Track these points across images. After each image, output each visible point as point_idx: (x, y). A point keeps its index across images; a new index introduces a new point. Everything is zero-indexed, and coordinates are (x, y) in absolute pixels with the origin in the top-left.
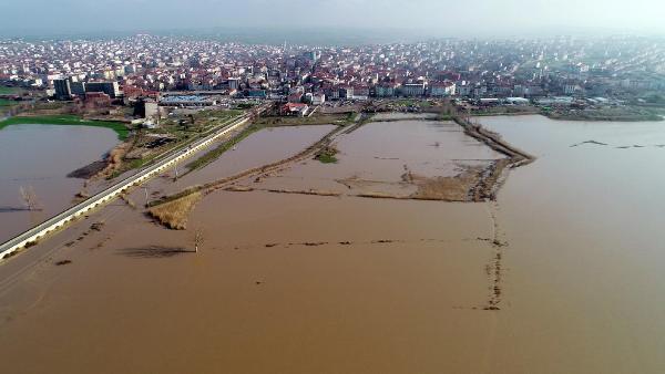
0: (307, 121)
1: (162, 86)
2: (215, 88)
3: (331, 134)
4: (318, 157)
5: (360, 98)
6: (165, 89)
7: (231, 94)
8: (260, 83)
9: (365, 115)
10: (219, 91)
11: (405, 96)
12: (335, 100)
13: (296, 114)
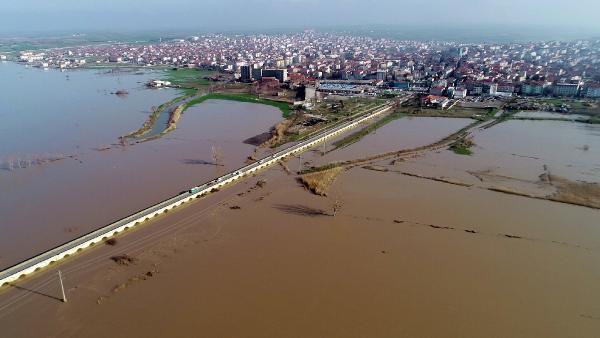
0: (446, 114)
1: (320, 74)
2: (364, 78)
3: (468, 127)
4: (453, 147)
5: (504, 94)
6: (322, 78)
7: (378, 84)
8: (405, 76)
9: (507, 112)
10: (367, 81)
11: (554, 96)
12: (476, 95)
13: (436, 106)
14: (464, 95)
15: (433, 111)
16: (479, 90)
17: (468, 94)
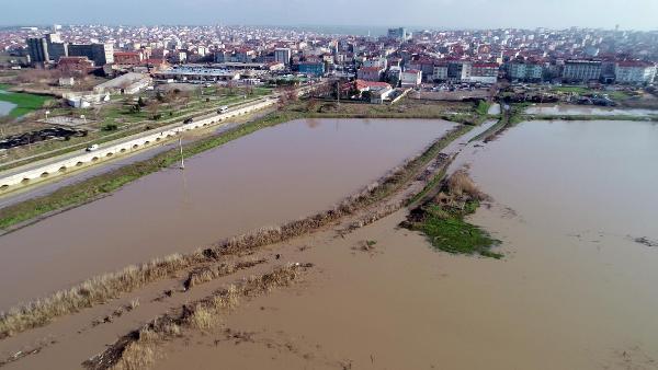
0: (390, 112)
1: (183, 56)
2: (254, 61)
4: (418, 216)
5: (484, 79)
6: (187, 61)
7: (273, 68)
8: (321, 56)
9: (507, 107)
10: (256, 65)
11: (565, 82)
12: (438, 82)
13: (367, 97)
14: (419, 81)
15: (363, 108)
16: (442, 73)
17: (424, 79)
